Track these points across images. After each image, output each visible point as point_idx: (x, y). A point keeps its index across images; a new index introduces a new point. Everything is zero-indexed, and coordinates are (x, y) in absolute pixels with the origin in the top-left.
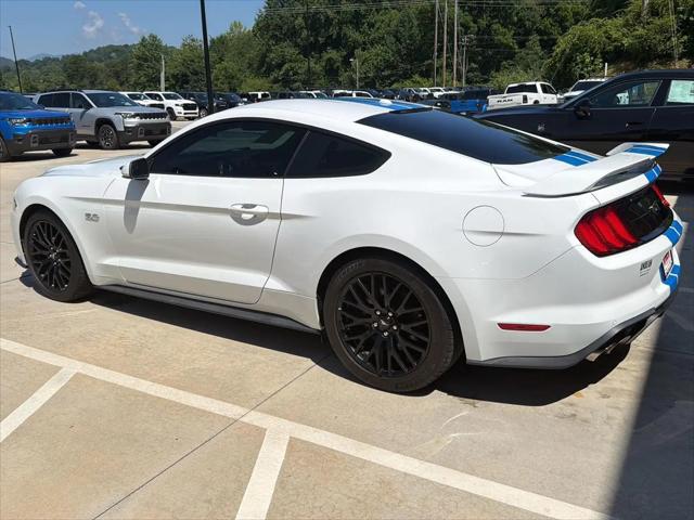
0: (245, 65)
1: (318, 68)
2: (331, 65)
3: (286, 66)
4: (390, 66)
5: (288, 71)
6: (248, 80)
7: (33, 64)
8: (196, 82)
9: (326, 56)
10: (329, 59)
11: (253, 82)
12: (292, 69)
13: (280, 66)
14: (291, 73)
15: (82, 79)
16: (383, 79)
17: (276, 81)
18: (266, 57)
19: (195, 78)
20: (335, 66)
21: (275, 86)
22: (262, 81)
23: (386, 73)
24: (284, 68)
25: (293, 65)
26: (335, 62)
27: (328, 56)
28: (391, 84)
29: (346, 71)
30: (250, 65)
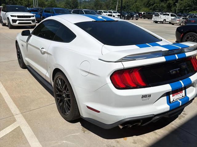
0: (143, 4)
1: (165, 6)
2: (170, 5)
3: (155, 5)
4: (189, 6)
5: (155, 6)
6: (143, 8)
7: (87, 2)
8: (127, 8)
9: (168, 2)
10: (169, 3)
11: (144, 9)
12: (157, 5)
13: (153, 5)
14: (156, 7)
15: (98, 6)
16: (186, 10)
17: (151, 9)
18: (149, 2)
19: (127, 7)
20: (171, 5)
21: (150, 11)
22: (147, 9)
23: (188, 8)
24: (154, 5)
25: (157, 4)
26: (171, 4)
27: (169, 2)
28: (189, 12)
29: (174, 7)
30: (144, 4)
